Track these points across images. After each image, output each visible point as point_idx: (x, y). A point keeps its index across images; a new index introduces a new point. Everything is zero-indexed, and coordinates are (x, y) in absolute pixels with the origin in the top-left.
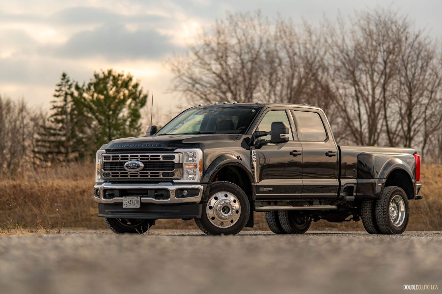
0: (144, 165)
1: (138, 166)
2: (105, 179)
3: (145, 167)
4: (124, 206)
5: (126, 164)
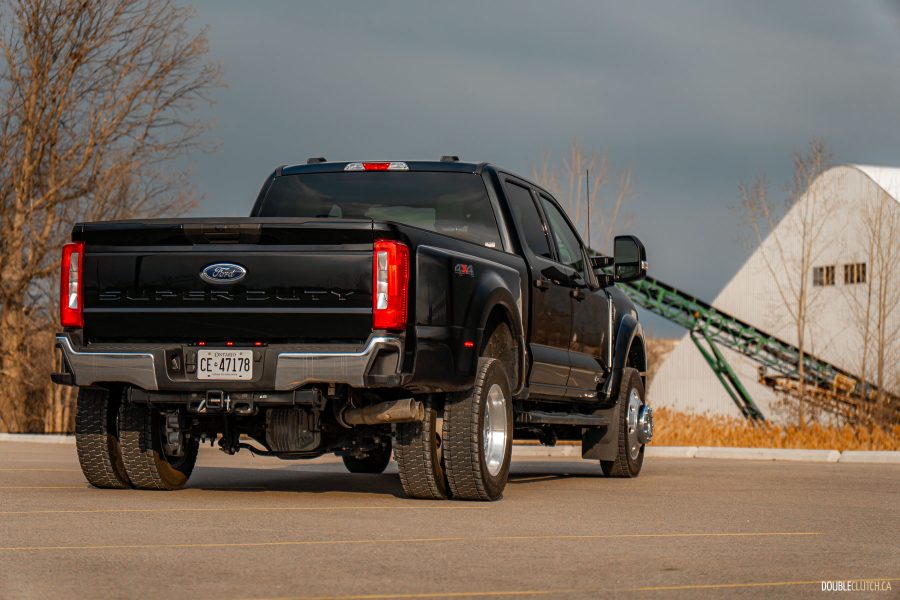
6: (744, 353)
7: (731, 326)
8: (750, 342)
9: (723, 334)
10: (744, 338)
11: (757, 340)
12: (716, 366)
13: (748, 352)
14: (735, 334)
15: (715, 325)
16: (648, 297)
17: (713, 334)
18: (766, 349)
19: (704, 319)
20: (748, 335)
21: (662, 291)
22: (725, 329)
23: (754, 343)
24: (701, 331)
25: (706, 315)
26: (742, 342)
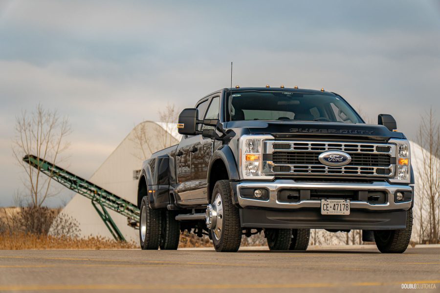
0: (352, 158)
1: (345, 159)
2: (275, 175)
3: (352, 161)
4: (323, 212)
5: (321, 156)
6: (117, 211)
7: (111, 198)
8: (120, 206)
9: (108, 202)
10: (117, 204)
11: (124, 205)
12: (104, 218)
13: (119, 211)
14: (114, 202)
15: (104, 197)
16: (72, 183)
17: (103, 202)
18: (128, 209)
19: (99, 195)
20: (119, 202)
21: (78, 181)
22: (109, 200)
23: (122, 206)
24: (97, 200)
25: (100, 193)
26: (116, 206)
